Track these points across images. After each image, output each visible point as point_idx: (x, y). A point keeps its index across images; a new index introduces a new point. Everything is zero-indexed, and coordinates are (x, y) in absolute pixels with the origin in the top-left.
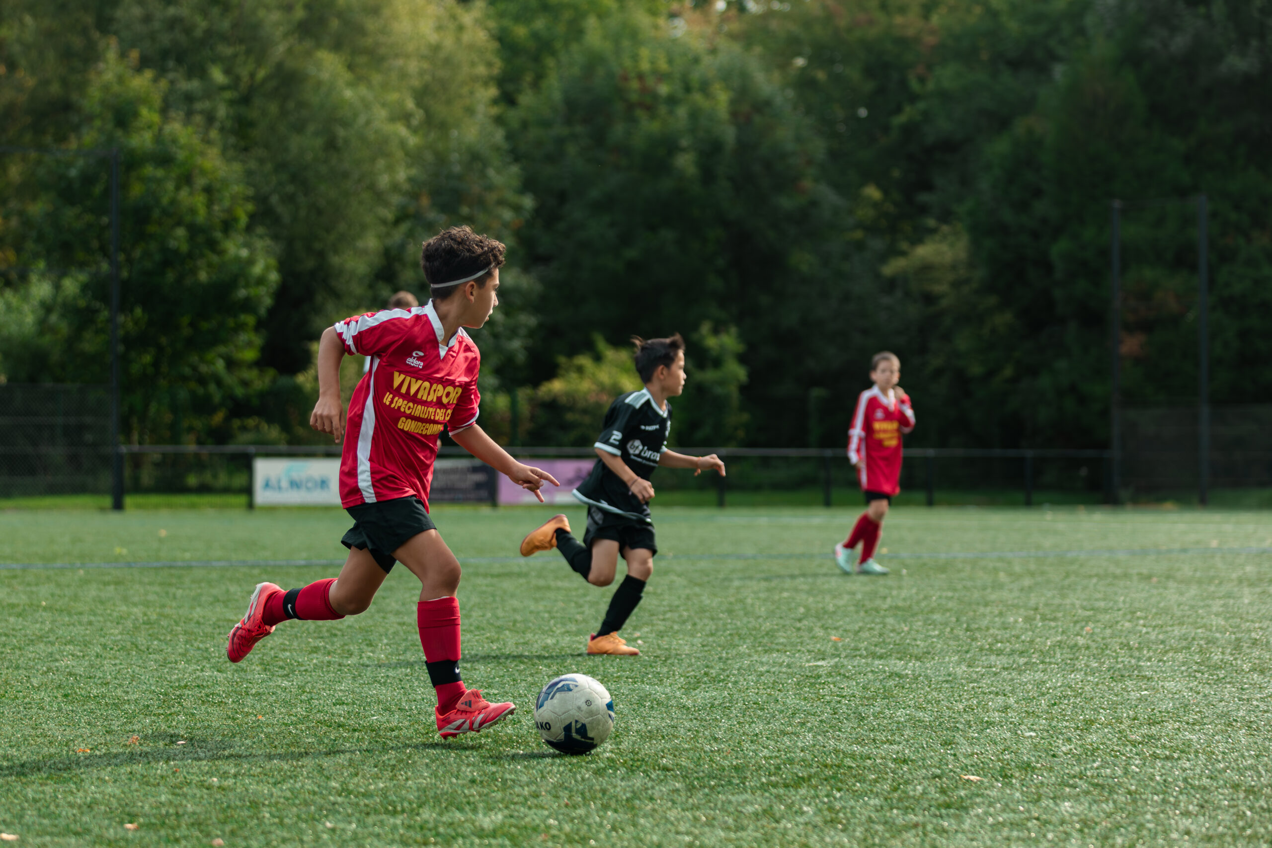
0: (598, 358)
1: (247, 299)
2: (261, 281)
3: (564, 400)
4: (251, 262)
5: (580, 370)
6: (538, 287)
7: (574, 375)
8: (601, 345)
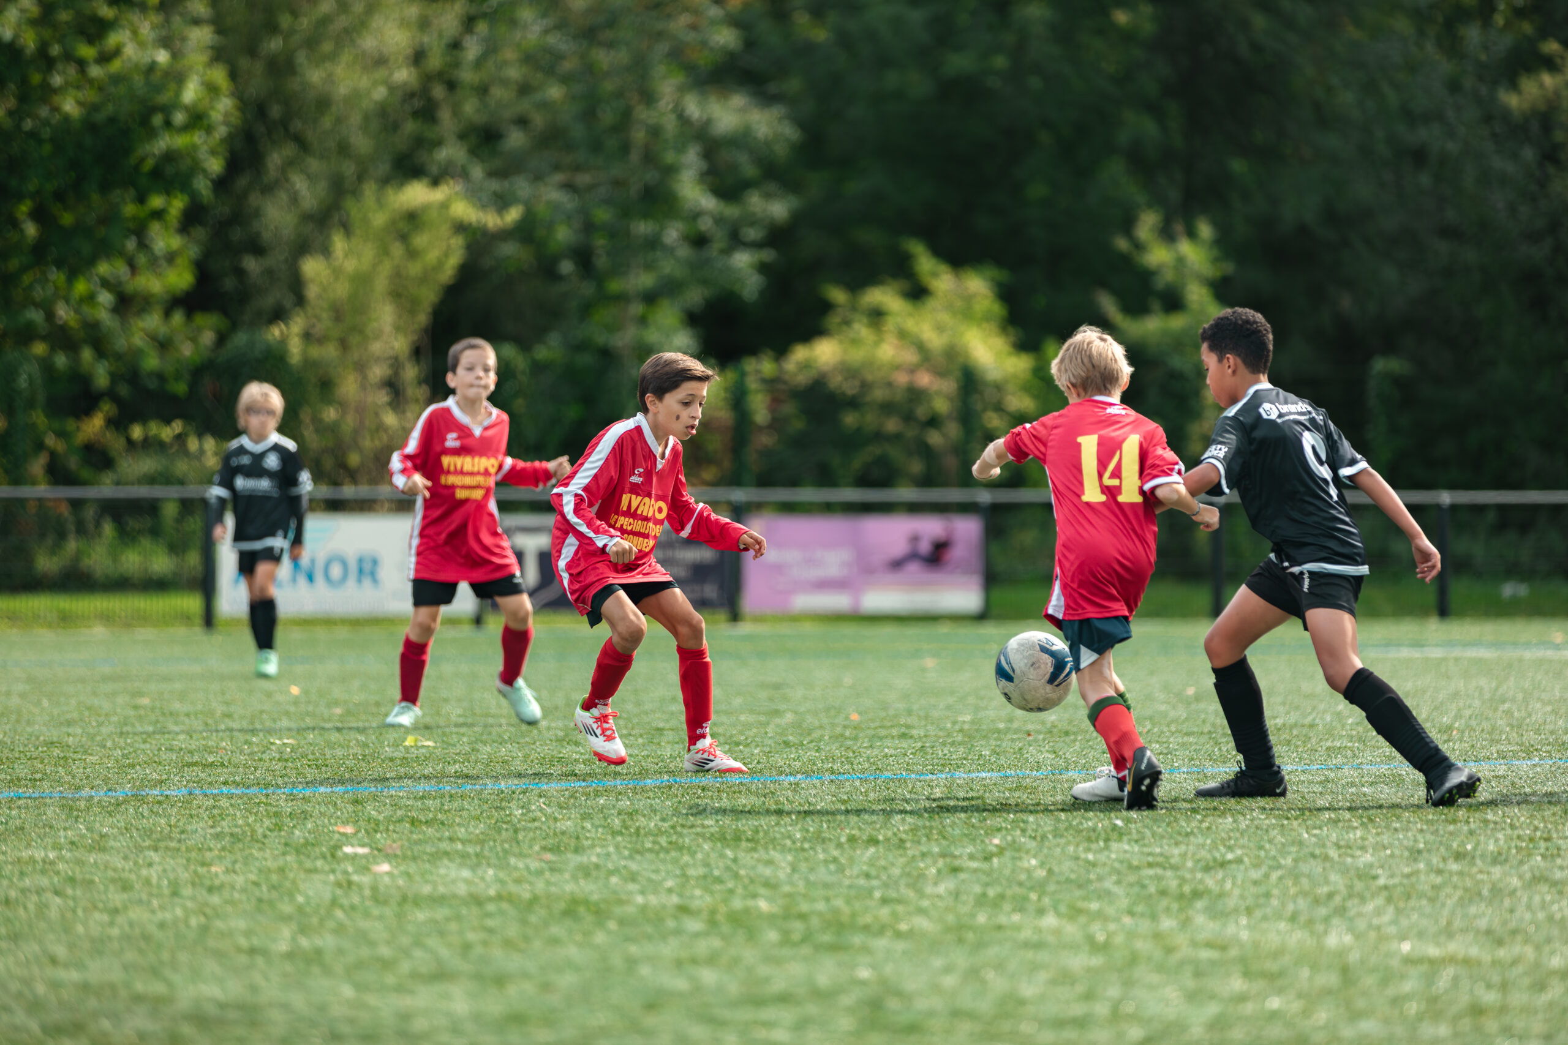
0: (917, 293)
1: (170, 157)
2: (197, 119)
3: (836, 382)
4: (179, 78)
5: (877, 315)
6: (790, 132)
7: (861, 329)
8: (925, 263)
